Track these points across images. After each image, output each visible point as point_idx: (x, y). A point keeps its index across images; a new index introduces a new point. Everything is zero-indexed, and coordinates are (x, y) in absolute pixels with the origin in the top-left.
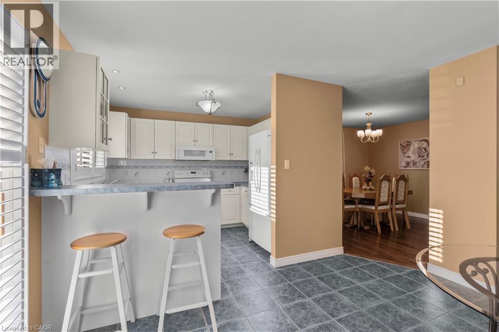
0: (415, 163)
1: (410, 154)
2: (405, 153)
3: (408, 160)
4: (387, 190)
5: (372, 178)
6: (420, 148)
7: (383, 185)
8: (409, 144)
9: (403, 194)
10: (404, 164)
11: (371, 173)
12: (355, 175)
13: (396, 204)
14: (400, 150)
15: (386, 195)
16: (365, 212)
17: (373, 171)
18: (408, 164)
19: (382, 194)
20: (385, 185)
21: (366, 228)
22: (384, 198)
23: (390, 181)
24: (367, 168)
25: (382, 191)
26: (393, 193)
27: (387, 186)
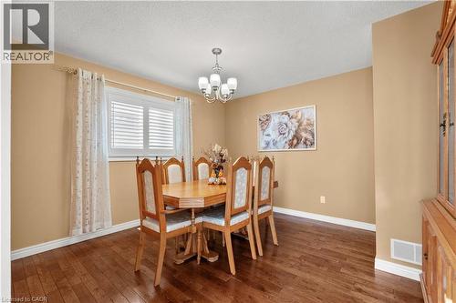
0: (275, 143)
1: (269, 131)
2: (264, 130)
3: (268, 139)
4: (245, 185)
5: (223, 164)
6: (280, 124)
7: (238, 177)
8: (268, 118)
9: (267, 189)
10: (263, 145)
11: (222, 156)
12: (202, 160)
13: (259, 207)
14: (259, 127)
15: (244, 195)
16: (211, 231)
17: (225, 152)
18: (268, 144)
19: (237, 194)
20: (242, 174)
21: (212, 260)
22: (240, 201)
23: (249, 168)
24: (217, 148)
25: (237, 188)
26: (254, 187)
27: (245, 178)
